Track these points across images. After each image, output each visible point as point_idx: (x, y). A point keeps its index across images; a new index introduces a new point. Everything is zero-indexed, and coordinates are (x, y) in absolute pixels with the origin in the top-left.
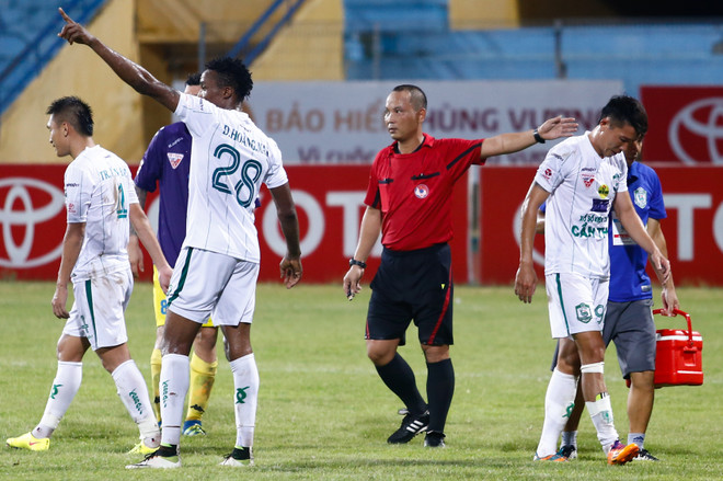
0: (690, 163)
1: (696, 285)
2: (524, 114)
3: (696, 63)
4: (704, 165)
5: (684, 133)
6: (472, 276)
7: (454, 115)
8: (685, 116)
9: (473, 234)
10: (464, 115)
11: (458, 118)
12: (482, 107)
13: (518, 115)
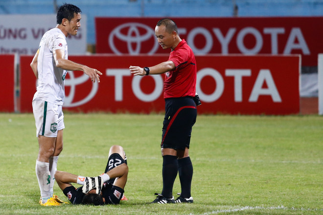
0: (118, 54)
1: (124, 112)
2: (39, 31)
3: (121, 6)
4: (126, 55)
5: (116, 40)
6: (16, 108)
7: (5, 31)
8: (116, 32)
9: (17, 88)
10: (10, 31)
11: (7, 32)
12: (19, 27)
13: (36, 31)
